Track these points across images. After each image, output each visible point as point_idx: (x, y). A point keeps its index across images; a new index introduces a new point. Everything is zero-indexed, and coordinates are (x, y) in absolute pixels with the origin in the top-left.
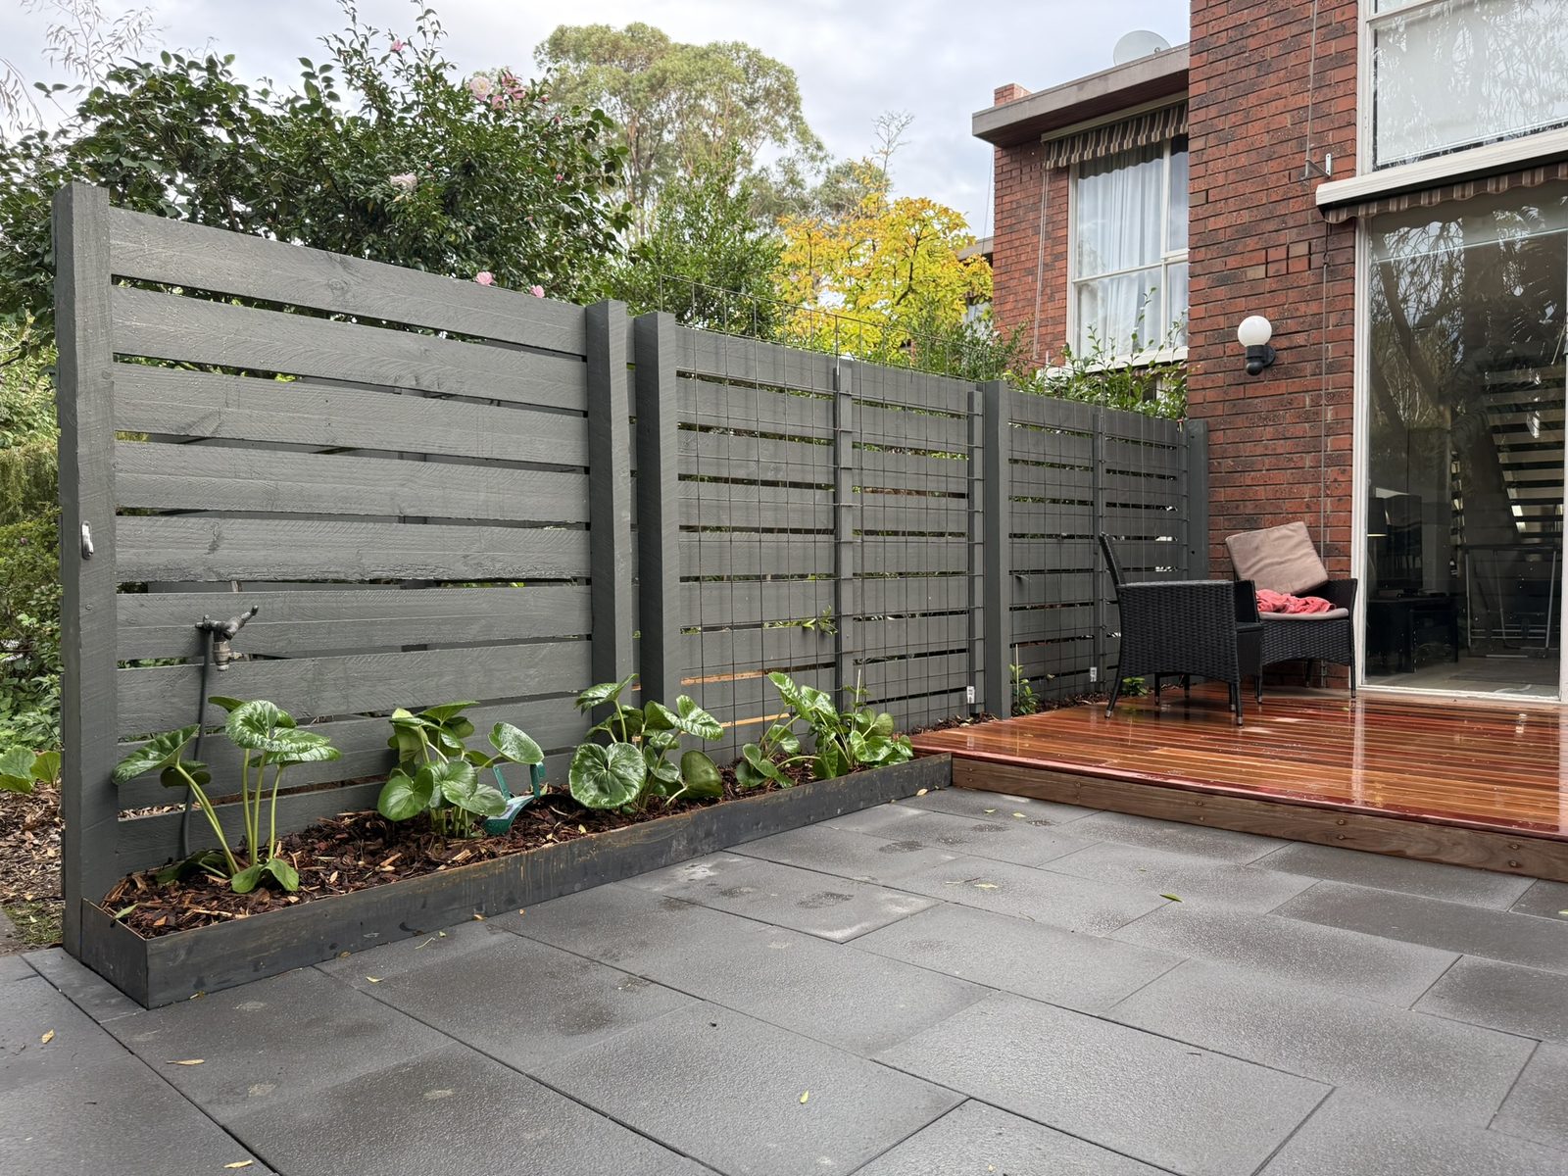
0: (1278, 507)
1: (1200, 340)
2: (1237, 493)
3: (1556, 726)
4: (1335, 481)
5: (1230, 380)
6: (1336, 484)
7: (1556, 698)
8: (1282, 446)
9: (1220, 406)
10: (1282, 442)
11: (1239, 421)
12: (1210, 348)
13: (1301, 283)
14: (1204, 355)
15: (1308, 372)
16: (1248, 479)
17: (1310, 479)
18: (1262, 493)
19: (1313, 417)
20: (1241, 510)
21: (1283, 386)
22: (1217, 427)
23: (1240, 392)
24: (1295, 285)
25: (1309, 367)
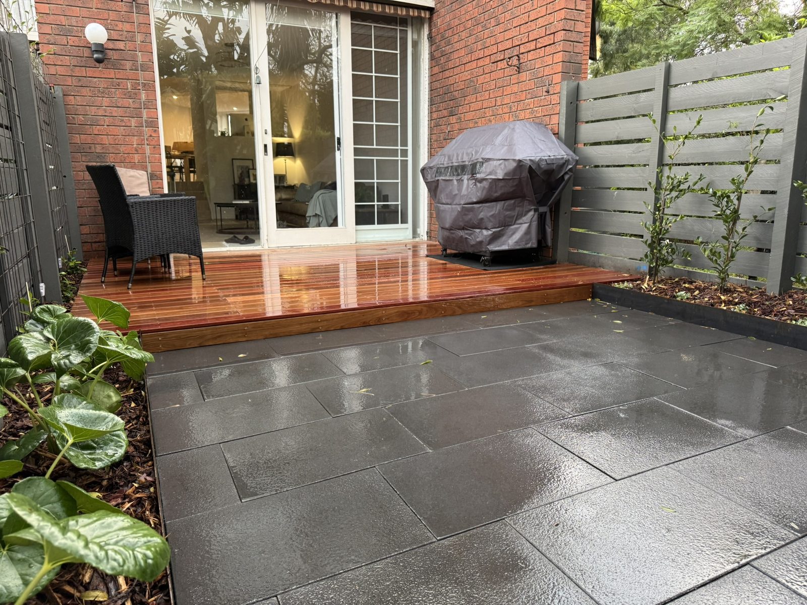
0: (118, 149)
1: (47, 29)
2: (89, 139)
3: (260, 261)
4: (151, 136)
5: (74, 61)
6: (152, 138)
7: (260, 247)
8: (116, 112)
9: (69, 79)
10: (115, 108)
11: (85, 91)
12: (57, 37)
13: (117, 9)
14: (52, 41)
15: (128, 67)
16: (96, 130)
17: (136, 134)
18: (106, 140)
19: (134, 96)
20: (93, 150)
21: (111, 73)
22: (69, 93)
23: (82, 72)
24: (114, 9)
25: (128, 65)
